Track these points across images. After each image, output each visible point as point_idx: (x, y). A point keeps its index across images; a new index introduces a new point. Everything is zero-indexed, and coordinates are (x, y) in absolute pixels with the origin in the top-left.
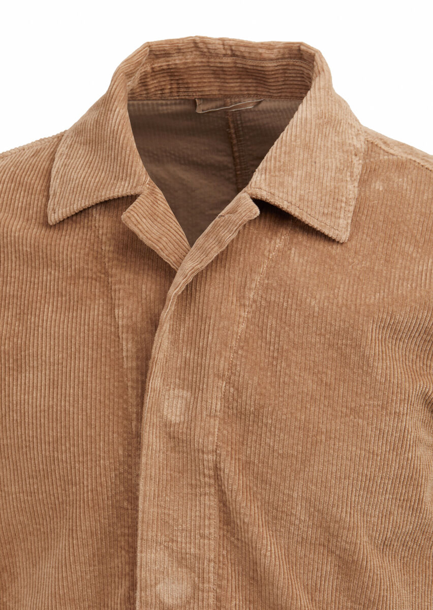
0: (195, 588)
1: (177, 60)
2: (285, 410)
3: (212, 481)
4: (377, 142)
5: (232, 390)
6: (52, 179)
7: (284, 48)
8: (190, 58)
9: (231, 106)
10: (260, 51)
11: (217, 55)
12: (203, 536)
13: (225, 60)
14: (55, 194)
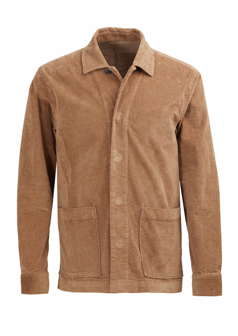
0: (123, 158)
1: (105, 33)
2: (143, 117)
3: (127, 134)
4: (156, 52)
5: (131, 113)
6: (83, 63)
7: (131, 30)
8: (108, 32)
9: (117, 43)
10: (125, 31)
11: (115, 32)
12: (125, 146)
13: (116, 33)
14: (84, 67)
